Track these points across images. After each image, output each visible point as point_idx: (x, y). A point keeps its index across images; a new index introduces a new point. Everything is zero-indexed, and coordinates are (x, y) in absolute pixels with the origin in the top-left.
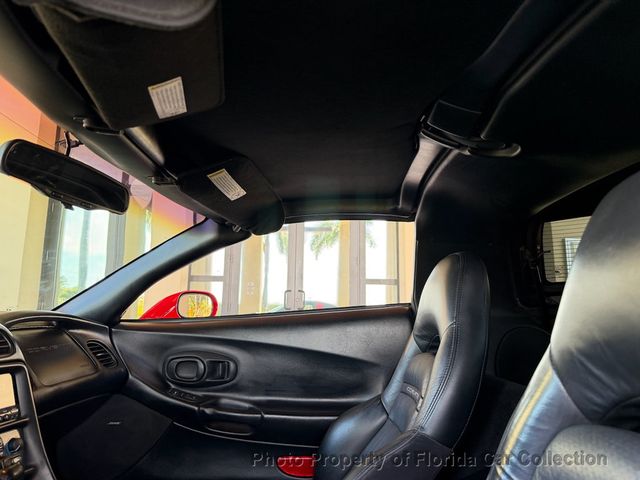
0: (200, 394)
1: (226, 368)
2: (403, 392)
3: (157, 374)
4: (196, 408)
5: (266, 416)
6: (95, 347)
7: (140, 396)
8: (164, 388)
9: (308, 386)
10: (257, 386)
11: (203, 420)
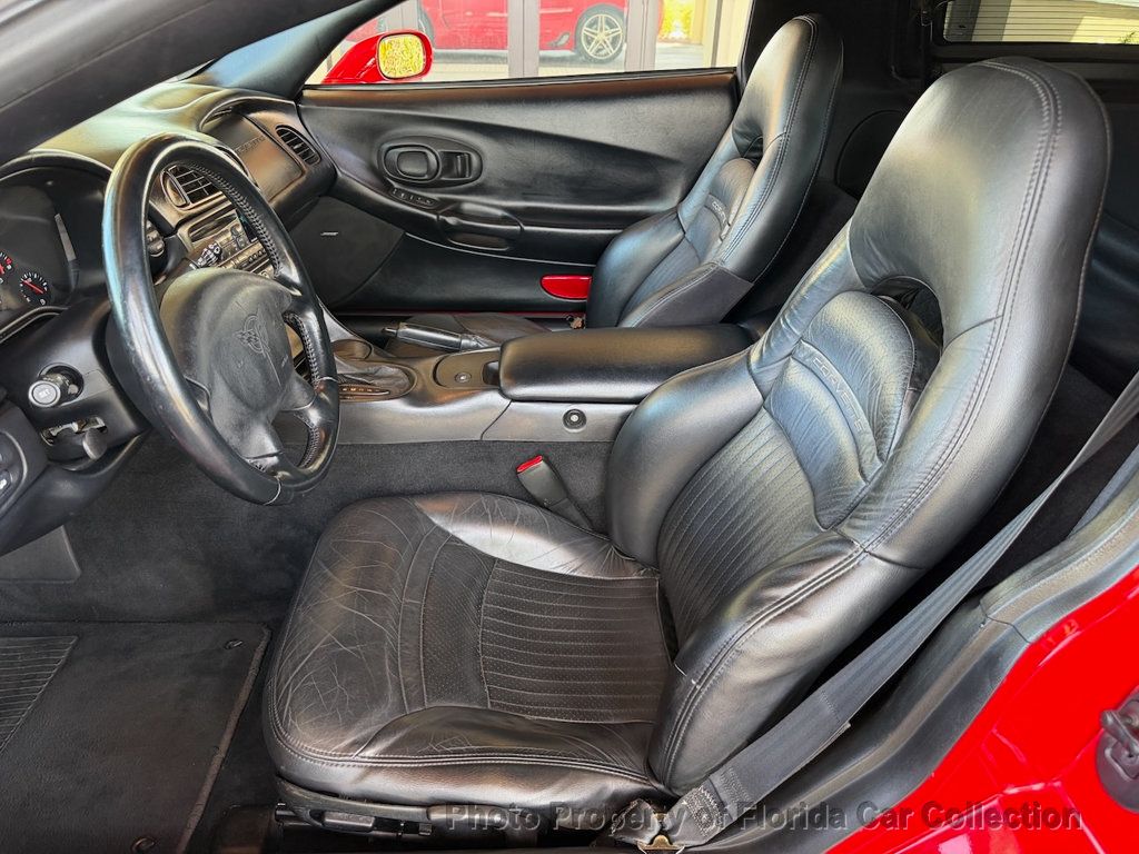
0: (435, 196)
1: (467, 163)
2: (707, 206)
3: (372, 169)
4: (435, 217)
5: (526, 228)
6: (287, 134)
7: (357, 200)
8: (386, 189)
9: (579, 188)
10: (511, 188)
11: (445, 232)
